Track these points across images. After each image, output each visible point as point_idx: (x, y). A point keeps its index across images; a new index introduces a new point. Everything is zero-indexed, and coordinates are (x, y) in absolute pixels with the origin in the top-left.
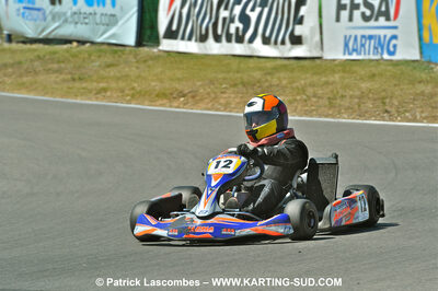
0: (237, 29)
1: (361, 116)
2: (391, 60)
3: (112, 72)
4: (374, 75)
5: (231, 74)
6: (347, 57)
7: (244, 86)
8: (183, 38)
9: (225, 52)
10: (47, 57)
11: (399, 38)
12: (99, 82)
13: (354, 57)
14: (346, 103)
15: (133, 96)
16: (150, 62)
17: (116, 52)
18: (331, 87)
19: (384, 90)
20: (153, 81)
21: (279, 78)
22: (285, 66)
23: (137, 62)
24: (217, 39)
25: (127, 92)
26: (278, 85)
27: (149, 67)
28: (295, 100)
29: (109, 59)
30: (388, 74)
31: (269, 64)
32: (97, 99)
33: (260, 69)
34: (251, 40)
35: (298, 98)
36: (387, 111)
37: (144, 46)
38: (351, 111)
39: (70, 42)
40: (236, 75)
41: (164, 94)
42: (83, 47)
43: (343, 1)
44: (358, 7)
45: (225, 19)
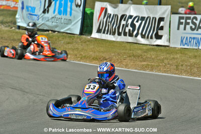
1: (192, 74)
3: (70, 46)
5: (127, 51)
6: (182, 47)
7: (134, 57)
8: (104, 33)
9: (123, 41)
13: (186, 47)
14: (184, 67)
15: (81, 58)
16: (88, 43)
17: (71, 37)
18: (175, 60)
20: (90, 52)
21: (151, 55)
23: (81, 42)
24: (119, 34)
25: (78, 56)
26: (150, 58)
27: (87, 45)
28: (159, 65)
29: (67, 40)
31: (145, 48)
33: (140, 49)
35: (161, 64)
37: (83, 35)
38: (187, 72)
39: (48, 31)
40: (130, 52)
41: (96, 58)
42: (54, 34)
43: (182, 21)
44: (188, 24)
45: (123, 25)
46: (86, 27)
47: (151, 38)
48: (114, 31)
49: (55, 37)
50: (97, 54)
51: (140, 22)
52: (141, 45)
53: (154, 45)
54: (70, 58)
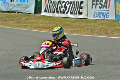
0: (63, 10)
1: (101, 35)
2: (107, 20)
3: (28, 21)
4: (103, 23)
5: (62, 23)
6: (94, 18)
7: (66, 26)
8: (48, 12)
10: (9, 16)
11: (109, 13)
12: (25, 24)
13: (96, 18)
14: (96, 31)
15: (35, 28)
16: (39, 18)
17: (29, 15)
18: (91, 27)
19: (106, 28)
20: (40, 24)
21: (76, 24)
23: (35, 18)
24: (57, 12)
25: (33, 26)
26: (76, 26)
27: (38, 20)
28: (81, 30)
29: (27, 17)
30: (107, 23)
31: (73, 20)
32: (25, 28)
33: (70, 21)
34: (67, 13)
35: (82, 29)
37: (36, 14)
38: (98, 34)
39: (15, 12)
40: (64, 23)
41: (44, 27)
42: (19, 14)
43: (94, 3)
44: (98, 4)
45: (60, 7)
46: (38, 9)
47: (76, 14)
48: (54, 10)
49: (19, 16)
50: (44, 25)
52: (71, 19)
53: (78, 18)
54: (28, 28)
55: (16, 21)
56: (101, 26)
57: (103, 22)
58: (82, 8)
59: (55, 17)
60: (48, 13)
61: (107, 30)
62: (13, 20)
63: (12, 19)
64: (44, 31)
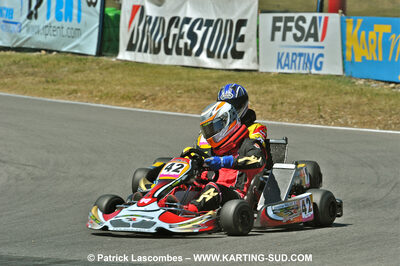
0: (186, 44)
1: (300, 119)
2: (319, 75)
3: (80, 76)
5: (183, 82)
6: (280, 71)
7: (196, 92)
8: (140, 50)
9: (175, 64)
10: (22, 62)
11: (325, 56)
12: (69, 84)
13: (286, 70)
14: (285, 107)
15: (101, 98)
16: (111, 70)
17: (81, 60)
18: (270, 95)
19: (317, 99)
20: (116, 85)
22: (229, 76)
23: (100, 69)
24: (168, 52)
25: (94, 93)
27: (111, 73)
29: (75, 66)
30: (318, 86)
31: (214, 75)
32: (69, 98)
33: (206, 78)
34: (198, 53)
36: (321, 117)
37: (103, 55)
38: (291, 116)
39: (39, 50)
40: (188, 83)
41: (128, 96)
42: (50, 55)
43: (278, 24)
44: (290, 29)
45: (175, 35)
46: (108, 41)
47: (225, 56)
48: (156, 45)
49: (51, 62)
50: (130, 88)
51: (204, 28)
53: (230, 70)
54: (81, 99)
55: (42, 76)
56: (301, 95)
57: (306, 83)
58: (242, 39)
59: (159, 65)
60: (140, 54)
61: (319, 106)
62: (32, 75)
63: (30, 70)
64: (128, 106)
